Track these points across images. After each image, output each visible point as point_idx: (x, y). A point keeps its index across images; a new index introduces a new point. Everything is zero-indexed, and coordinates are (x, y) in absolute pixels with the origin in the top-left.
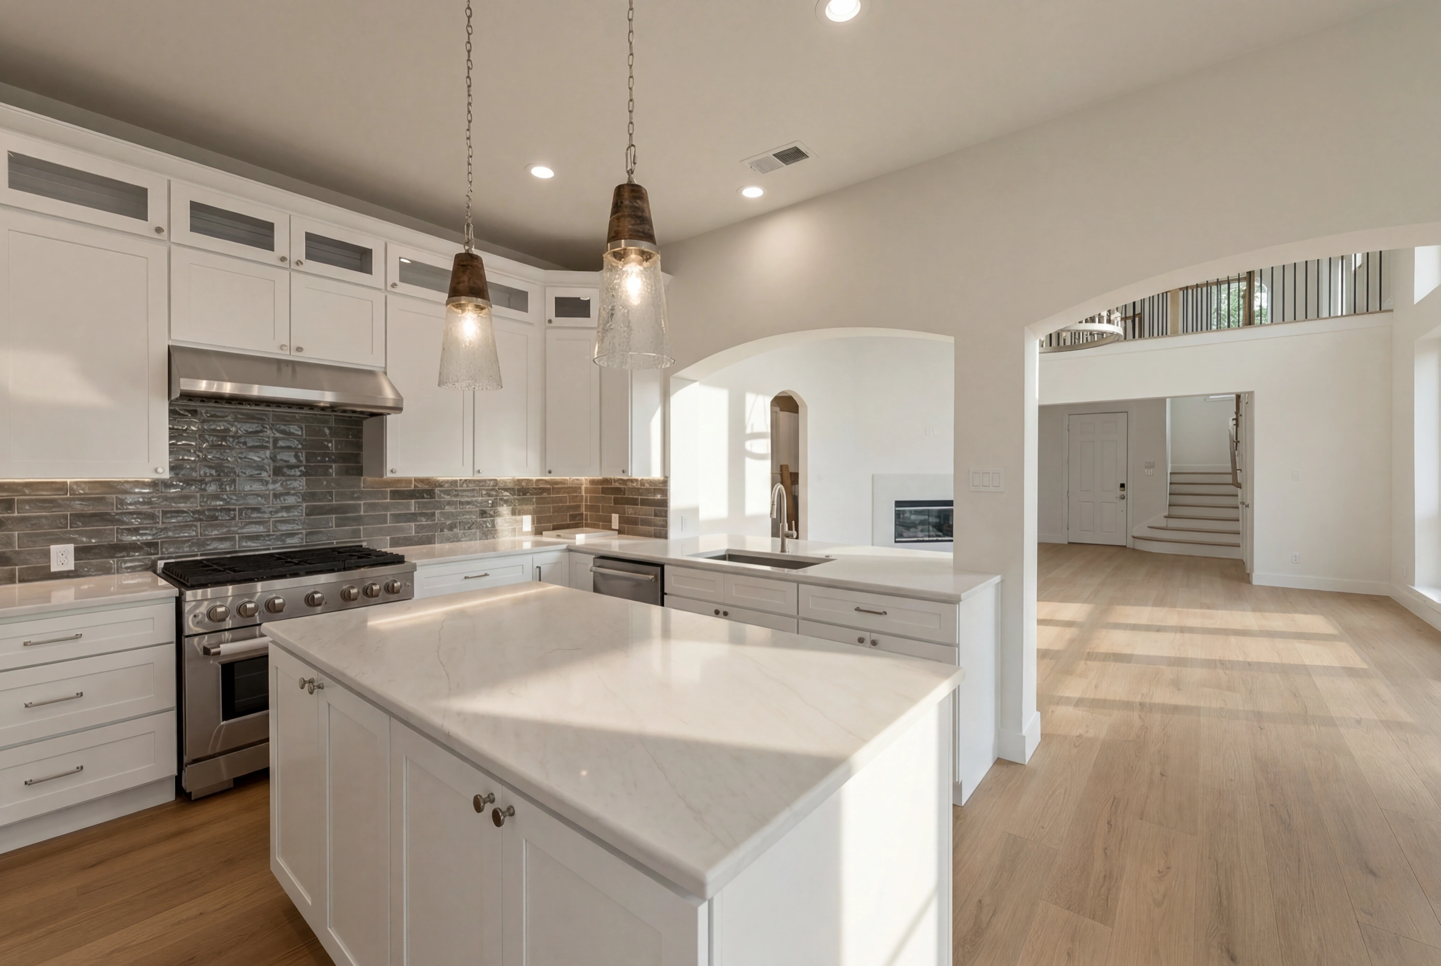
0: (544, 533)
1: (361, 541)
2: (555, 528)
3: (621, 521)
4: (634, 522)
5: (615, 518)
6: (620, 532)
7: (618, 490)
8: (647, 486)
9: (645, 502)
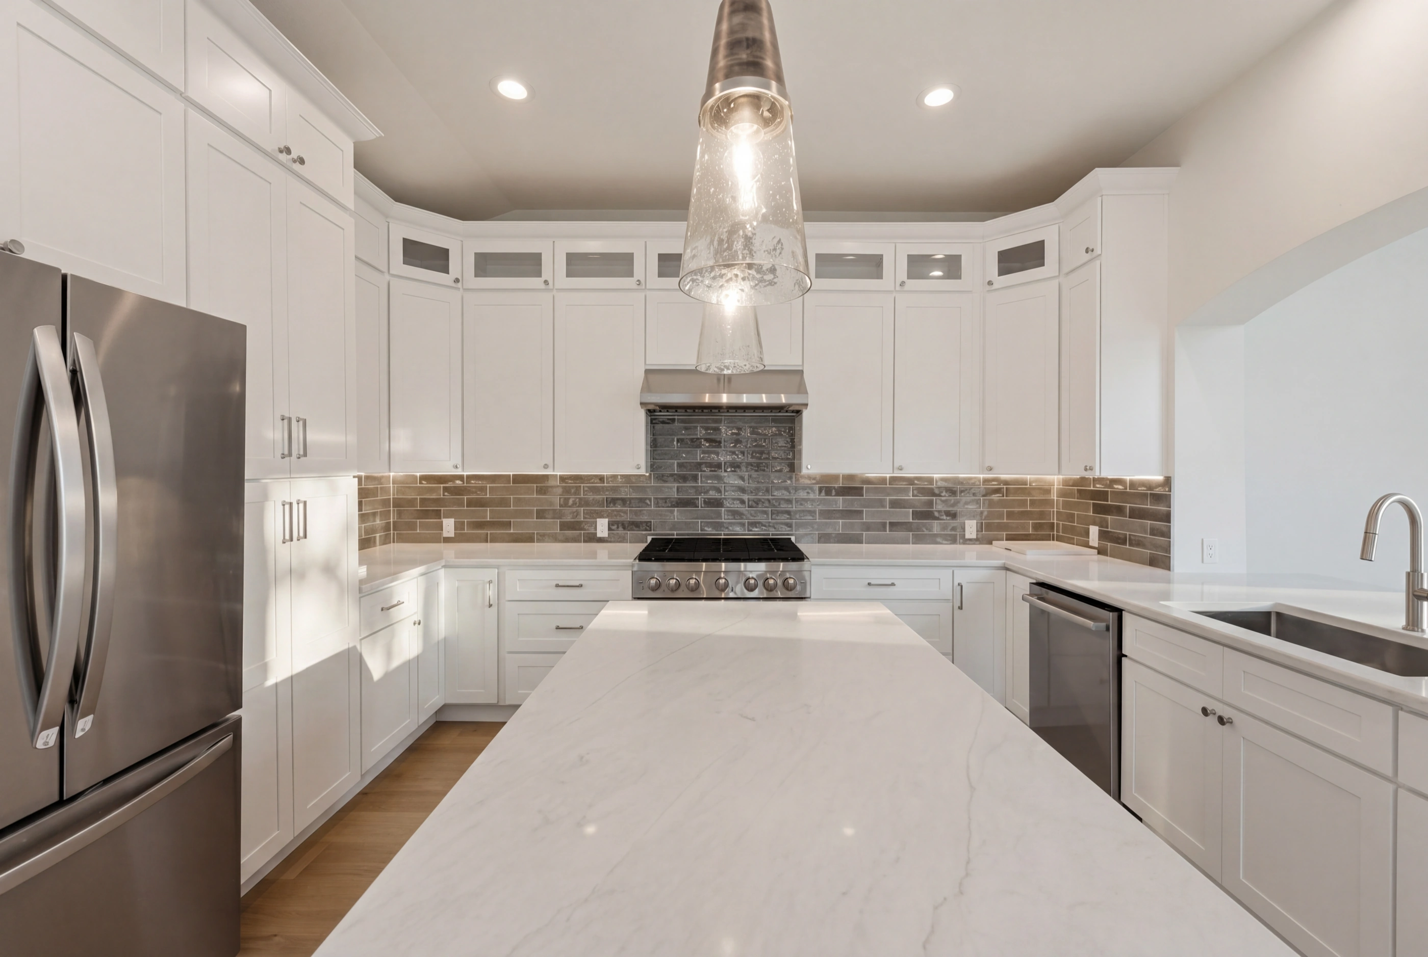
0: (993, 542)
1: (792, 535)
2: (1010, 538)
3: (1103, 535)
4: (1121, 540)
5: (1094, 531)
6: (1101, 551)
7: (1102, 495)
8: (1142, 489)
9: (1137, 514)
